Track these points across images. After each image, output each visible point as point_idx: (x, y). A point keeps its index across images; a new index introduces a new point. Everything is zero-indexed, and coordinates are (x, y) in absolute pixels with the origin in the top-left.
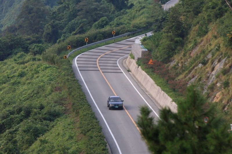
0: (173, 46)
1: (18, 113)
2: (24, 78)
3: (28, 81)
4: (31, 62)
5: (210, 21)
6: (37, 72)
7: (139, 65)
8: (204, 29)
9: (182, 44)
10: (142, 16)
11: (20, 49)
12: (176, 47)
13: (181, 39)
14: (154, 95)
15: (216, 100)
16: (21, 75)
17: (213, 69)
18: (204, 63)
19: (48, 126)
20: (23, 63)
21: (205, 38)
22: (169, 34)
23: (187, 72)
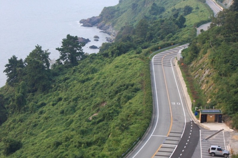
0: (192, 58)
1: (124, 86)
2: (130, 66)
3: (132, 68)
4: (134, 59)
5: (208, 48)
6: (136, 64)
7: (178, 64)
8: (205, 51)
9: (196, 57)
10: (187, 34)
11: (133, 48)
12: (193, 58)
13: (196, 54)
14: (181, 81)
15: (203, 88)
16: (130, 64)
17: (205, 73)
18: (202, 69)
19: (134, 95)
20: (131, 58)
21: (205, 55)
22: (191, 52)
23: (195, 71)
